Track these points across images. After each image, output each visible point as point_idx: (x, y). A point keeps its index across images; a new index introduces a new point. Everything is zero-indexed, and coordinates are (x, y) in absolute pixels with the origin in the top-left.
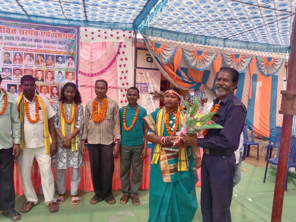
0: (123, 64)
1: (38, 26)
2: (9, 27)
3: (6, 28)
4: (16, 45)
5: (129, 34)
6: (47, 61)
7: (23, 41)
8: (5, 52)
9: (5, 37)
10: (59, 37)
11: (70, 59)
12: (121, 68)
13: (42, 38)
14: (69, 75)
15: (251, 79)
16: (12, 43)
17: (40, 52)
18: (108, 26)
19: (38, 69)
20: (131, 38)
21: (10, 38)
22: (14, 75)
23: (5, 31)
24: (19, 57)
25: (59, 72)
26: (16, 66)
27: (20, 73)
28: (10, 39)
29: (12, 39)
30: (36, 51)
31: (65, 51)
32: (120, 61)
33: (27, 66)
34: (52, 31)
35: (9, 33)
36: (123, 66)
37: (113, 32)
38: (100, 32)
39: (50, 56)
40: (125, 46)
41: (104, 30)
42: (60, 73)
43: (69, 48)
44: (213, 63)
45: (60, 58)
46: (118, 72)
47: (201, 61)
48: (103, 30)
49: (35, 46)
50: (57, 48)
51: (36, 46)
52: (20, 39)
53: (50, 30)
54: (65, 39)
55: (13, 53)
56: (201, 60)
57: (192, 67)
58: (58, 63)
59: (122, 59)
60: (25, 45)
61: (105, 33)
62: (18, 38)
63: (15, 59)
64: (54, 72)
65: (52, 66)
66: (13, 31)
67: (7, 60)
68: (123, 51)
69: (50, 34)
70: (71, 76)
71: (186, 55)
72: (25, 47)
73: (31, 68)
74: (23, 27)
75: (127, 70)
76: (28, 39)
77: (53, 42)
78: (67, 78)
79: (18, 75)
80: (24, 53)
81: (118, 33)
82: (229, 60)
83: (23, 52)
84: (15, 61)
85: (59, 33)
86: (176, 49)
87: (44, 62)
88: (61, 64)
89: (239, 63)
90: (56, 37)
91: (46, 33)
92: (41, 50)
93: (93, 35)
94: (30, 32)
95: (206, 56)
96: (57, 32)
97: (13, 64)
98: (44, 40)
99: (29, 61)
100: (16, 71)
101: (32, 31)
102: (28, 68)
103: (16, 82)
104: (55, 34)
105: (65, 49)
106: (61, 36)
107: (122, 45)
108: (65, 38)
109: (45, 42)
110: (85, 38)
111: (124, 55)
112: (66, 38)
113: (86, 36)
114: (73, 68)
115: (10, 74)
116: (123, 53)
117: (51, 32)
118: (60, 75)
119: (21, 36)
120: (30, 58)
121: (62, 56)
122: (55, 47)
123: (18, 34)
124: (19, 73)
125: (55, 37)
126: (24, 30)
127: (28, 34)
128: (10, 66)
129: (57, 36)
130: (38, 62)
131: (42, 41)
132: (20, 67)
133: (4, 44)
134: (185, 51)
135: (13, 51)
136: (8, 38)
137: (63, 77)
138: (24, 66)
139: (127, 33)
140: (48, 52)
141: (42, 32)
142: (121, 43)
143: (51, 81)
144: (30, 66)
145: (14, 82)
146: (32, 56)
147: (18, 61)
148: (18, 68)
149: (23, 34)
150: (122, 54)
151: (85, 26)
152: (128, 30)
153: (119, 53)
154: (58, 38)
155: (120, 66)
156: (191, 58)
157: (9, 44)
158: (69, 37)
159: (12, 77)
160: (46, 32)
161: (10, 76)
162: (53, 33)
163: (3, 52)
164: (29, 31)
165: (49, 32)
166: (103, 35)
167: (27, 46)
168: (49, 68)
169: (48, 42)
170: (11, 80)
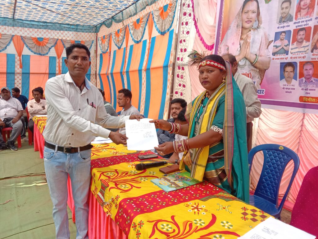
26: (300, 24)
27: (305, 36)
67: (285, 15)
79: (302, 42)
84: (299, 13)
100: (298, 33)
103: (296, 58)
124: (303, 37)
128: (289, 26)
132: (308, 22)
138: (316, 19)
159: (291, 47)
161: (286, 46)
170: (287, 54)
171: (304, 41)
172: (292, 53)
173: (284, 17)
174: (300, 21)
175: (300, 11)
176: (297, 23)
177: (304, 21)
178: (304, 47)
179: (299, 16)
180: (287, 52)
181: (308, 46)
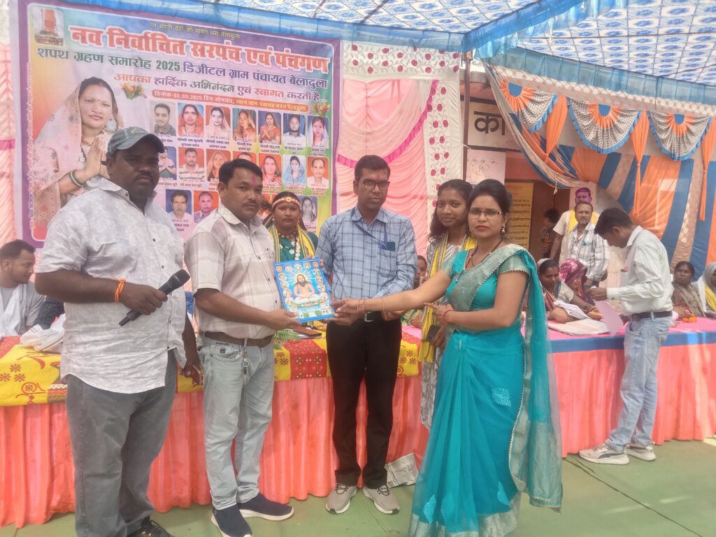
0: (437, 136)
1: (240, 33)
2: (167, 36)
3: (159, 39)
4: (186, 85)
5: (453, 59)
6: (263, 127)
7: (203, 73)
8: (157, 104)
9: (157, 62)
10: (290, 65)
11: (318, 123)
12: (434, 145)
13: (251, 68)
14: (316, 167)
15: (704, 173)
16: (173, 79)
17: (244, 105)
18: (407, 39)
19: (242, 151)
20: (458, 72)
21: (169, 66)
22: (181, 164)
23: (158, 45)
24: (194, 117)
25: (293, 158)
26: (187, 142)
27: (197, 160)
28: (170, 69)
29: (175, 68)
30: (235, 100)
31: (305, 102)
32: (431, 128)
33: (214, 141)
34: (275, 50)
35: (168, 51)
36: (437, 140)
37: (417, 53)
38: (387, 54)
39: (269, 117)
40: (444, 91)
41: (397, 49)
42: (295, 161)
43: (316, 95)
44: (630, 134)
45: (294, 120)
46: (426, 156)
47: (608, 130)
48: (395, 47)
49: (233, 87)
50: (286, 94)
51: (236, 88)
52: (195, 69)
53: (268, 47)
54: (306, 70)
55: (177, 105)
56: (607, 127)
57: (588, 145)
58: (288, 133)
59: (435, 124)
60: (207, 85)
61: (400, 55)
62: (189, 67)
63: (183, 124)
64: (280, 158)
65: (274, 143)
66: (178, 48)
67: (162, 125)
68: (439, 102)
69: (270, 56)
70: (321, 167)
71: (576, 115)
72: (207, 91)
73: (225, 147)
74: (202, 36)
75: (447, 151)
76: (216, 70)
77: (275, 80)
78: (310, 174)
79: (193, 166)
80: (207, 106)
81: (428, 57)
82: (664, 128)
83: (204, 104)
84: (183, 128)
85: (290, 53)
86: (555, 98)
87: (254, 130)
88: (295, 137)
89: (683, 137)
90: (284, 65)
91: (258, 54)
92: (248, 100)
93: (370, 61)
94: (221, 50)
95: (616, 118)
96: (287, 51)
97: (178, 136)
98: (254, 74)
99: (219, 129)
100: (186, 153)
101: (224, 48)
102: (217, 147)
103: (189, 185)
104: (281, 57)
105: (305, 97)
106: (296, 63)
107: (438, 87)
108: (306, 67)
109: (256, 77)
110: (352, 68)
111: (441, 113)
112: (309, 67)
113: (356, 63)
114: (324, 149)
115: (171, 163)
116: (440, 107)
117: (273, 52)
118: (296, 167)
119: (198, 61)
120: (220, 119)
121: (298, 117)
122: (282, 93)
123: (188, 56)
124: (195, 160)
125: (281, 65)
126: (205, 45)
127: (216, 57)
128: (171, 141)
129: (287, 61)
130: (240, 132)
131: (251, 76)
132: (198, 143)
133: (153, 81)
134: (574, 106)
135: (176, 102)
136: (163, 65)
137: (302, 172)
138: (208, 141)
139: (448, 58)
140: (265, 104)
141: (249, 52)
142: (435, 82)
143: (273, 180)
144: (222, 142)
145: (182, 184)
146: (225, 114)
147: (190, 129)
148: (192, 147)
149: (203, 54)
150: (437, 111)
151: (352, 39)
152: (453, 50)
153: (429, 108)
154: (288, 67)
155: (432, 141)
156: (586, 123)
157: (165, 81)
158: (316, 67)
159: (178, 170)
160: (259, 52)
161: (172, 167)
162: (276, 54)
163: (151, 102)
164: (218, 47)
165: (267, 50)
166: (395, 61)
167: (213, 88)
168: (267, 146)
169: (264, 78)
170: (175, 179)
171: (197, 166)
172: (182, 178)
173: (162, 127)
174: (188, 138)
175: (184, 126)
176: (183, 140)
177: (192, 140)
178: (196, 172)
179: (184, 131)
180: (174, 177)
181: (202, 172)
